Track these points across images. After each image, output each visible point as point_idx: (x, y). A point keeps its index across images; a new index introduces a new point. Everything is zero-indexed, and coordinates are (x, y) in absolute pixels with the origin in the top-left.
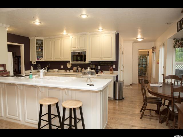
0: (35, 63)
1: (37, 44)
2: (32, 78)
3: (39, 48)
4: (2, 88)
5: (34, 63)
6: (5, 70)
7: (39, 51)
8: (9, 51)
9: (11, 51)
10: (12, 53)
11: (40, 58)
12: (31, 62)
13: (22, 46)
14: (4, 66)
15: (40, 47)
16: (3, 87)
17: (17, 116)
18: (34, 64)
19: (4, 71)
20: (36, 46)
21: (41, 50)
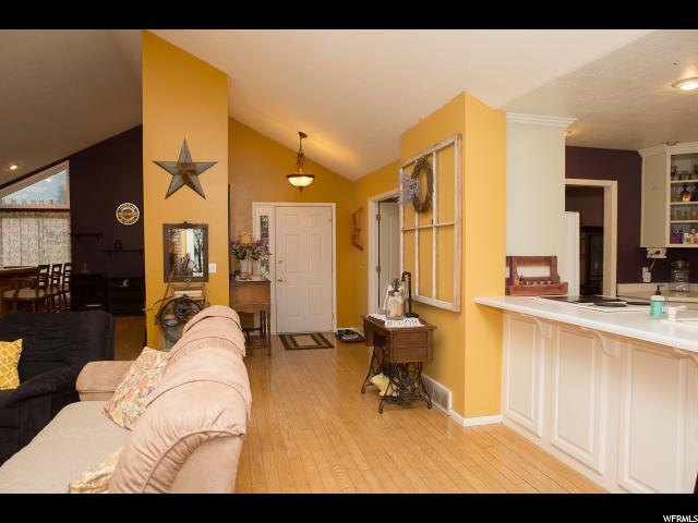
0: (662, 256)
1: (673, 175)
2: (664, 315)
3: (681, 189)
4: (547, 339)
5: (658, 253)
6: (554, 278)
7: (683, 205)
8: (568, 208)
9: (574, 211)
10: (578, 214)
11: (686, 235)
12: (645, 250)
13: (611, 188)
14: (550, 261)
15: (685, 185)
16: (550, 335)
17: (591, 450)
18: (654, 257)
19: (549, 279)
20: (669, 181)
21: (692, 200)
